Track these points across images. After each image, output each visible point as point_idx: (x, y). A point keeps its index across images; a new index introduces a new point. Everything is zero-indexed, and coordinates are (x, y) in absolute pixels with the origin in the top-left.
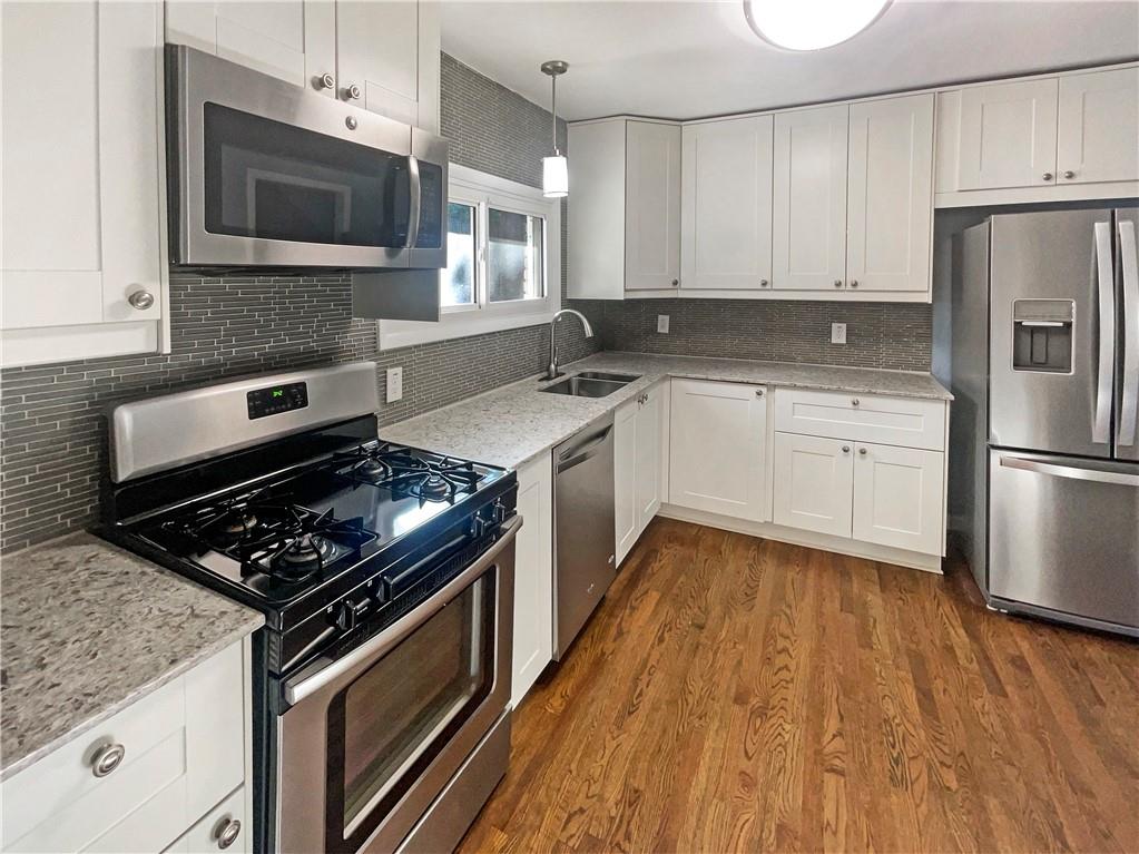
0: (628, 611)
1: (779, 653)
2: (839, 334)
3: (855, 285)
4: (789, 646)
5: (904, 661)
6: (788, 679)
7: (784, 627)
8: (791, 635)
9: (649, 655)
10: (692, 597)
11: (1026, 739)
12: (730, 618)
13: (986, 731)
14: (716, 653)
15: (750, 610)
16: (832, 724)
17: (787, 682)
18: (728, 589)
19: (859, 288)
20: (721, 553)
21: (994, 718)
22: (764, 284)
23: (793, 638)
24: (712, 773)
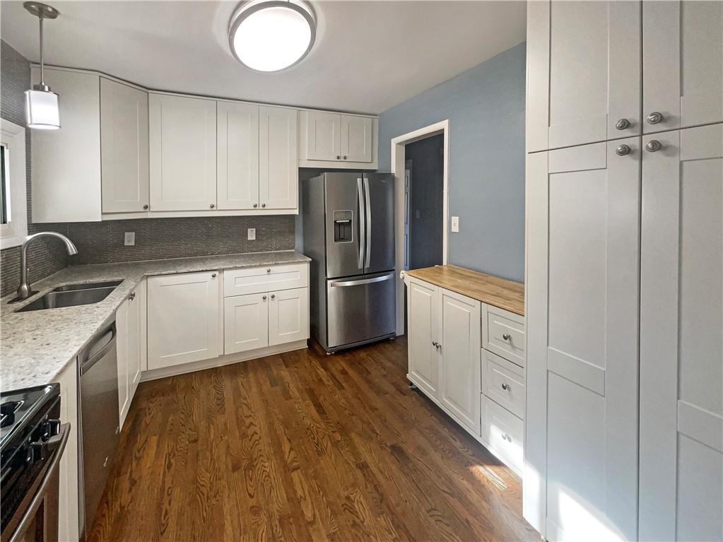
0: (134, 464)
1: (249, 427)
2: (251, 235)
3: (264, 206)
4: (252, 421)
5: (306, 396)
6: (258, 438)
7: (247, 412)
8: (251, 414)
9: (164, 482)
10: (183, 425)
11: (355, 401)
12: (213, 424)
13: (342, 407)
14: (211, 451)
15: (224, 413)
16: (286, 447)
17: (258, 440)
18: (206, 408)
19: (266, 208)
20: (193, 388)
21: (343, 400)
22: (212, 207)
23: (252, 415)
24: (234, 522)
